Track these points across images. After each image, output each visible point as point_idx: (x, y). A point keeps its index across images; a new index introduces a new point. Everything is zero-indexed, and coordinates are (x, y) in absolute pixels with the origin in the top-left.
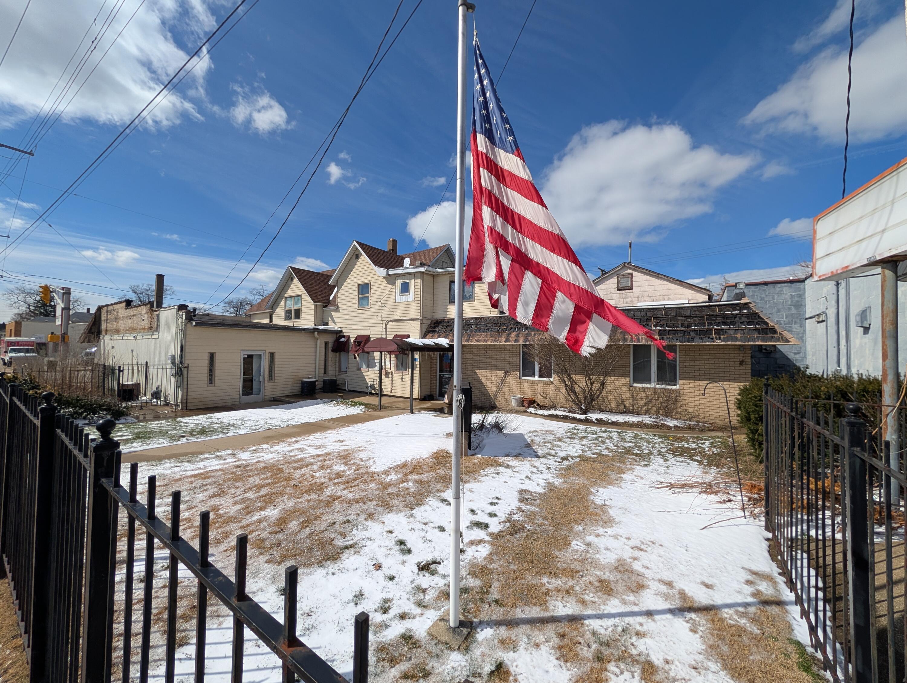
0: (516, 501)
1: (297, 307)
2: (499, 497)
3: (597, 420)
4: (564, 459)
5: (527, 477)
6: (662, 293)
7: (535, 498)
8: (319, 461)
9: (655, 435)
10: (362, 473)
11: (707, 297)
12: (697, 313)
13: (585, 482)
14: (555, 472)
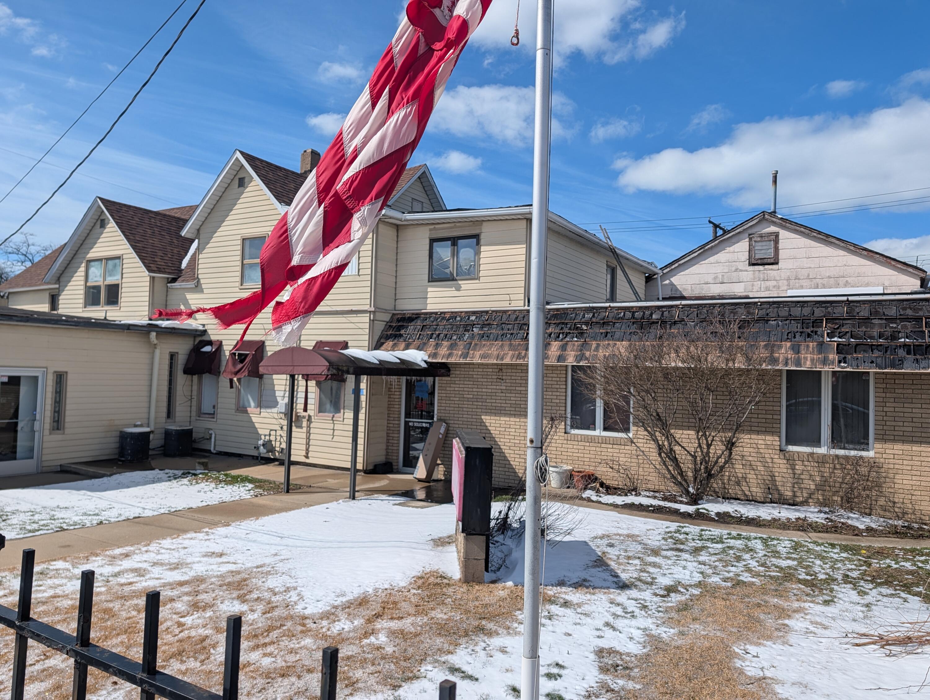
0: (595, 672)
1: (111, 280)
2: (560, 663)
3: (718, 514)
4: (670, 590)
5: (607, 624)
6: (833, 272)
7: (631, 665)
8: (187, 594)
9: (833, 546)
10: (280, 618)
11: (918, 282)
12: (909, 312)
13: (719, 634)
14: (657, 614)
